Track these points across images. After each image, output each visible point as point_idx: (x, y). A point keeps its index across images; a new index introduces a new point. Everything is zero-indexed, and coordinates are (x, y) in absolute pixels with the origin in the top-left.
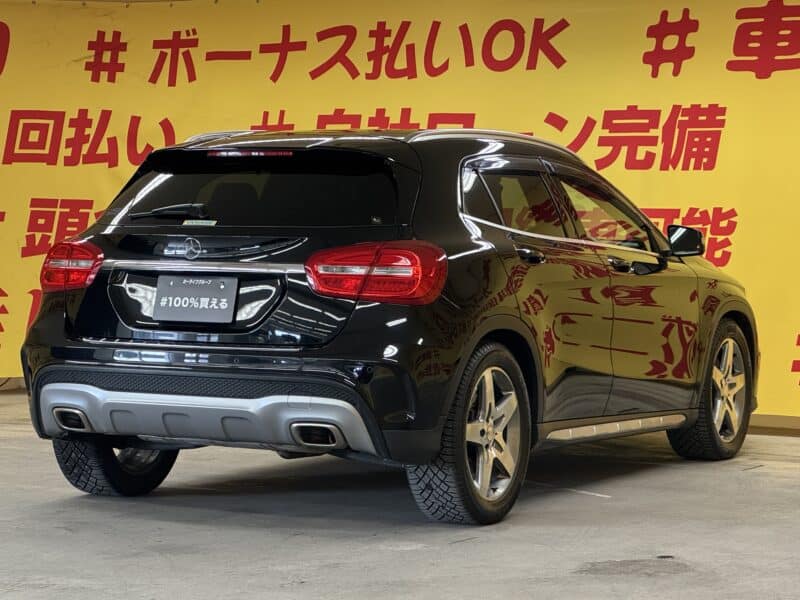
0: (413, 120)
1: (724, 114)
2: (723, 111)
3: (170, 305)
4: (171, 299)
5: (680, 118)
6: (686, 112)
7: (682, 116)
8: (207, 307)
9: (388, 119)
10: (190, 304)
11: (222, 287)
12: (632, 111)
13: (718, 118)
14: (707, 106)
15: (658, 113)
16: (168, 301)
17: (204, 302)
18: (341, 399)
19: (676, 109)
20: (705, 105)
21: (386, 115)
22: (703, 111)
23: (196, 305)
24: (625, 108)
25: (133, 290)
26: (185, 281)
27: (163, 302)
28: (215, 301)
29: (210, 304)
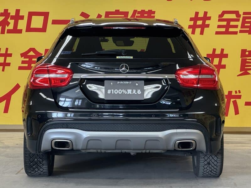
0: (21, 14)
1: (154, 14)
2: (154, 13)
3: (113, 93)
4: (113, 90)
5: (137, 15)
6: (139, 13)
7: (137, 14)
8: (131, 94)
9: (10, 13)
10: (122, 92)
11: (137, 85)
12: (117, 12)
13: (152, 15)
14: (147, 11)
15: (127, 13)
16: (111, 91)
17: (129, 91)
18: (196, 129)
19: (135, 11)
20: (147, 10)
21: (9, 12)
22: (146, 13)
23: (126, 93)
24: (114, 11)
25: (90, 87)
26: (118, 83)
27: (109, 92)
28: (134, 91)
29: (132, 92)
